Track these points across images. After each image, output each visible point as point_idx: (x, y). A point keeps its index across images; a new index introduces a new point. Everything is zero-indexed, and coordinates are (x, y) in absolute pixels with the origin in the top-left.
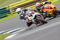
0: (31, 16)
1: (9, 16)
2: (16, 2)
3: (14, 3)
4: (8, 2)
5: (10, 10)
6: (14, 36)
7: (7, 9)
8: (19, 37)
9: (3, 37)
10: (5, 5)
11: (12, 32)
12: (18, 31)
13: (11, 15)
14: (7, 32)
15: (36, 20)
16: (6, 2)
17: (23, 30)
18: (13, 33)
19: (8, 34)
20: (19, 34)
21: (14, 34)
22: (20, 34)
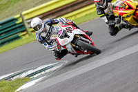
0: (66, 36)
1: (24, 37)
2: (37, 4)
3: (34, 7)
4: (20, 5)
5: (26, 24)
6: (36, 83)
7: (17, 22)
8: (48, 86)
9: (13, 86)
10: (12, 12)
11: (33, 74)
12: (47, 71)
13: (27, 36)
14: (21, 73)
15: (76, 45)
16: (16, 5)
17: (58, 67)
18: (35, 76)
19: (23, 79)
20: (48, 78)
21: (37, 78)
22: (51, 77)
